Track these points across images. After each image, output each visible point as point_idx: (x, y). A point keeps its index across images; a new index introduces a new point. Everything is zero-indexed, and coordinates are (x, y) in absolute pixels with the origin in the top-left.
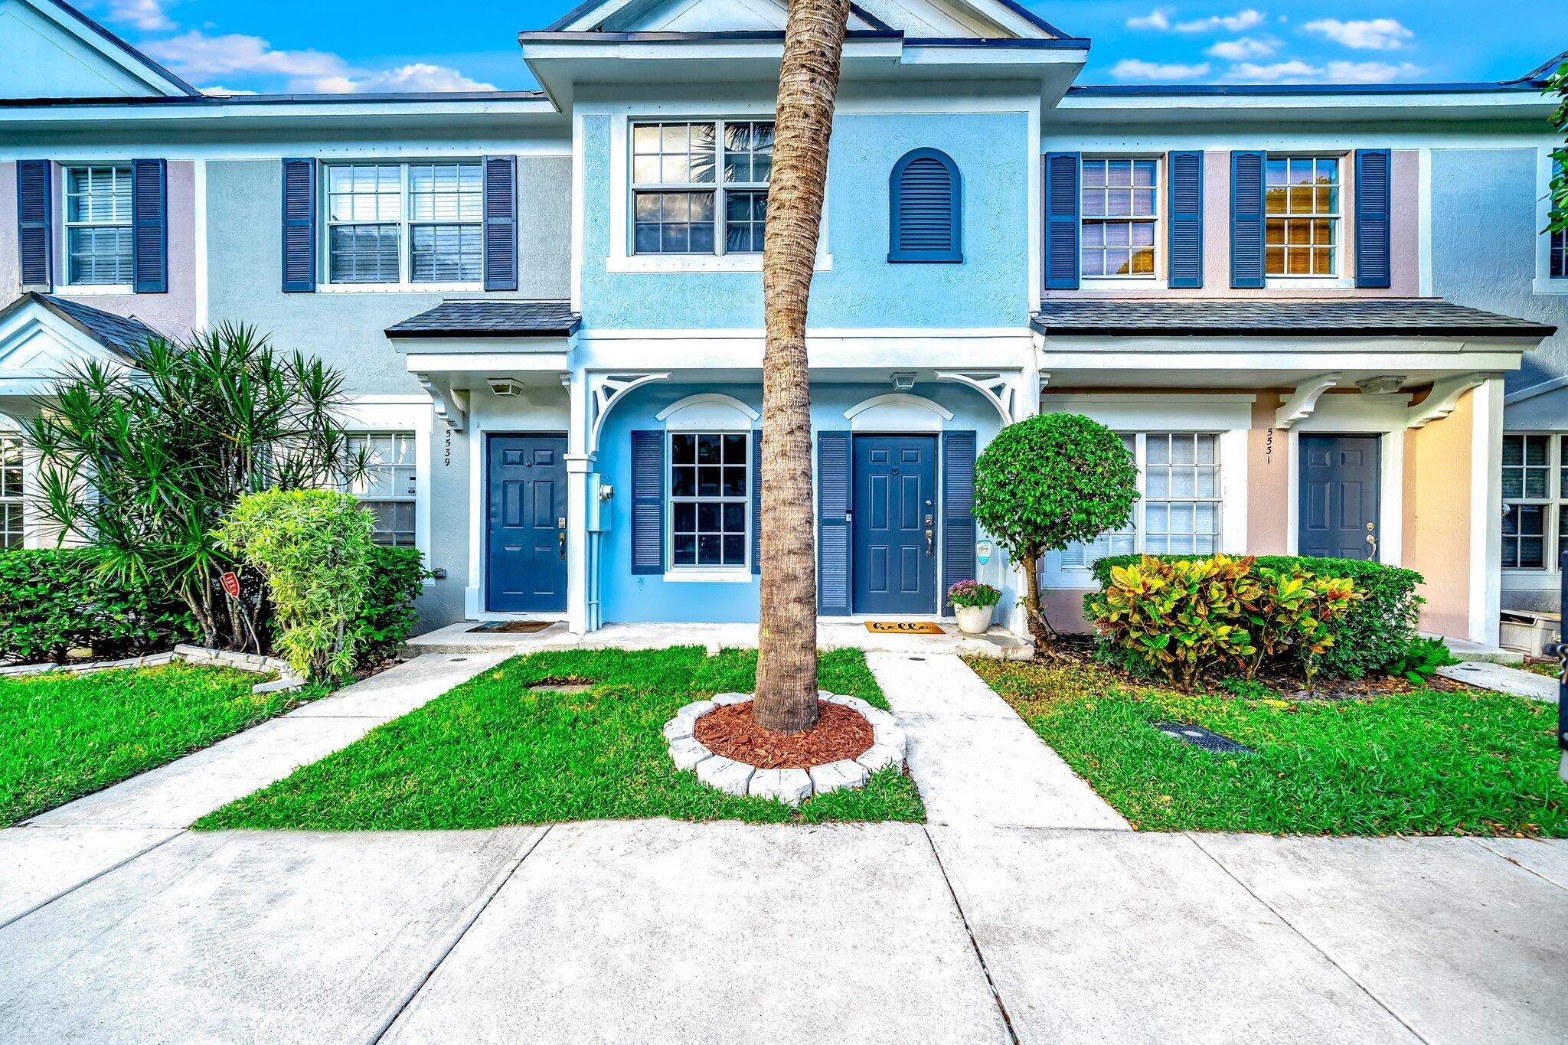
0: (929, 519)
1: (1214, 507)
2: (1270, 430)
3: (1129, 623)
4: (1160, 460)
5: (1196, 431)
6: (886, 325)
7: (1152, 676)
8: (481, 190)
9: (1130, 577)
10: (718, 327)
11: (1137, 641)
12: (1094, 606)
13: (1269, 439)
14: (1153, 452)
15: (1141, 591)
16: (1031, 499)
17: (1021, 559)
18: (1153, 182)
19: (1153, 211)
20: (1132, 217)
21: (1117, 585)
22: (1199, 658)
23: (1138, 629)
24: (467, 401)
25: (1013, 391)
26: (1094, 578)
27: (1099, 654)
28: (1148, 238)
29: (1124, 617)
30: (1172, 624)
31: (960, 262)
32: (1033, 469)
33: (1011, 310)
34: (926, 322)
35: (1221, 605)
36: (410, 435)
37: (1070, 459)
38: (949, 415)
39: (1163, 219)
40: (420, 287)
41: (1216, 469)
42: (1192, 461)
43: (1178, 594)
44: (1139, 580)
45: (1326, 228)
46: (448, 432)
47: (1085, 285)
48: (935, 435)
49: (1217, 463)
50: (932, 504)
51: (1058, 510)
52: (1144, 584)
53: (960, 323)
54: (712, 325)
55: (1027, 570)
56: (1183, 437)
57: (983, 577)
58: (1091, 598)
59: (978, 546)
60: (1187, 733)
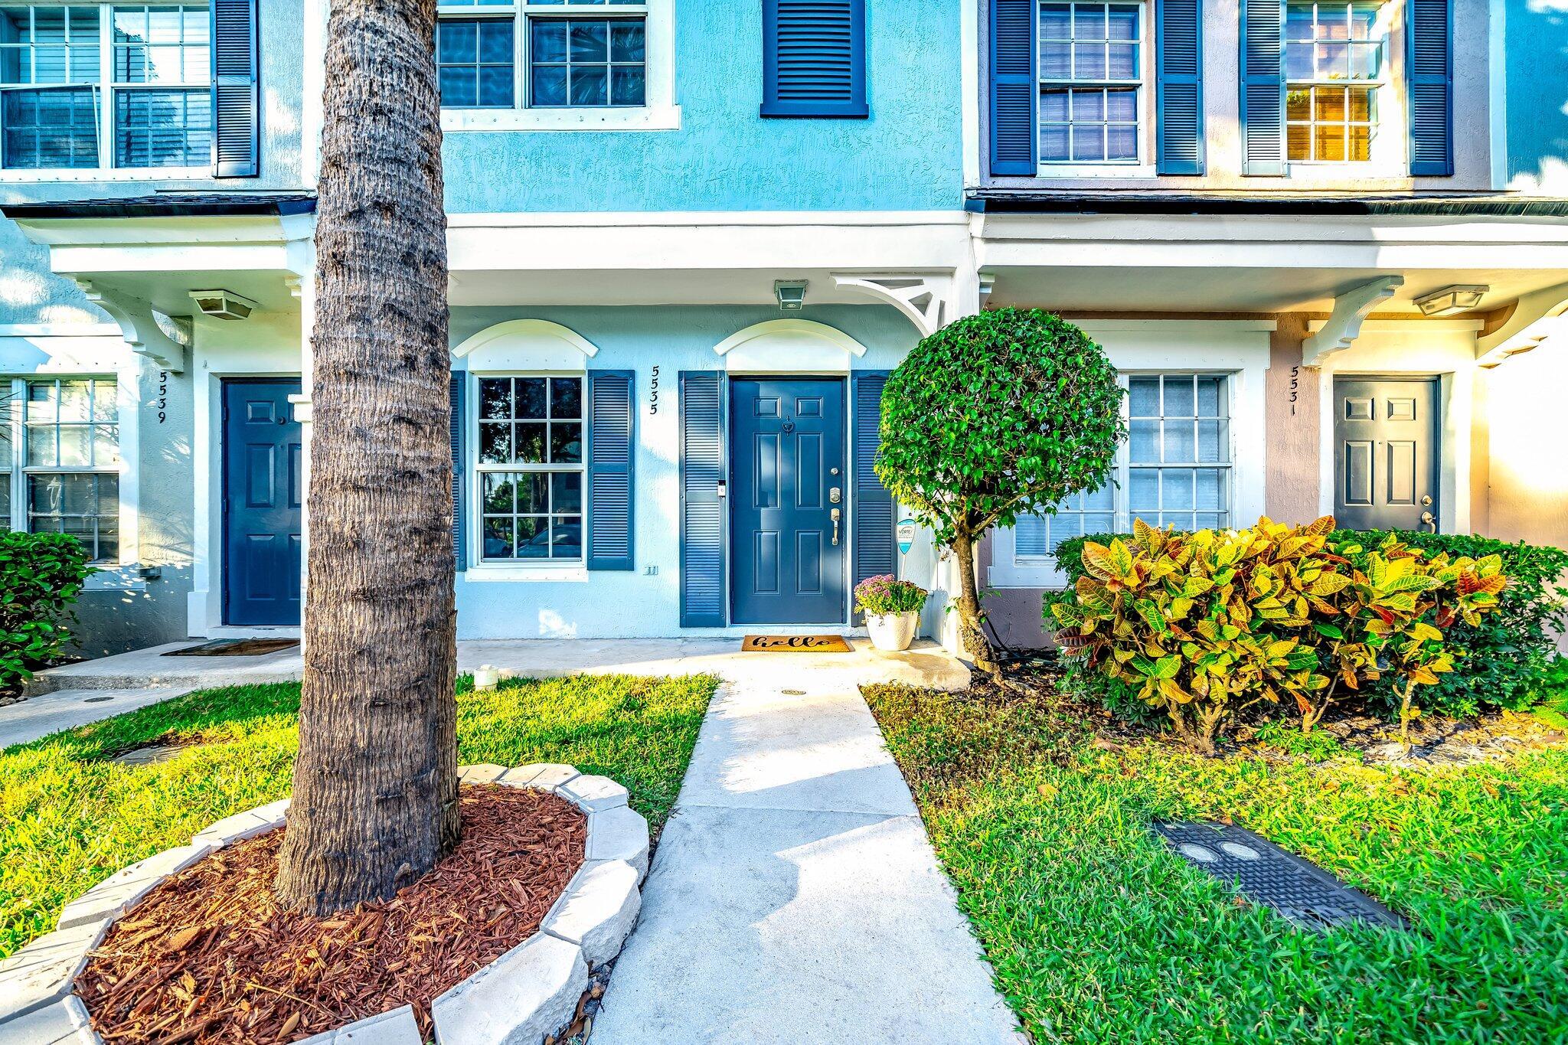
0: (834, 492)
1: (1217, 475)
2: (1295, 370)
3: (1112, 637)
4: (1148, 413)
5: (1196, 371)
6: (758, 208)
7: (1147, 719)
8: (207, 39)
9: (1114, 558)
10: (517, 210)
11: (1127, 666)
12: (1055, 609)
13: (1294, 382)
14: (1138, 402)
15: (1133, 581)
16: (953, 436)
17: (951, 541)
18: (1133, 33)
19: (1134, 71)
20: (1107, 81)
21: (1093, 573)
22: (1231, 695)
23: (1126, 647)
24: (190, 331)
25: (942, 305)
26: (1058, 568)
27: (1065, 683)
28: (1128, 112)
29: (1105, 627)
30: (1186, 638)
31: (865, 117)
32: (958, 387)
33: (938, 186)
34: (816, 204)
35: (1274, 602)
36: (111, 378)
37: (1013, 367)
38: (860, 350)
39: (1149, 83)
40: (126, 174)
41: (1222, 424)
42: (1190, 414)
43: (1197, 585)
44: (1130, 563)
45: (1363, 101)
46: (163, 375)
47: (1044, 171)
48: (841, 379)
49: (1223, 416)
50: (840, 473)
51: (995, 452)
52: (1139, 570)
53: (865, 205)
54: (507, 208)
55: (960, 558)
56: (1179, 382)
57: (908, 570)
58: (1053, 597)
59: (899, 528)
60: (1228, 847)
